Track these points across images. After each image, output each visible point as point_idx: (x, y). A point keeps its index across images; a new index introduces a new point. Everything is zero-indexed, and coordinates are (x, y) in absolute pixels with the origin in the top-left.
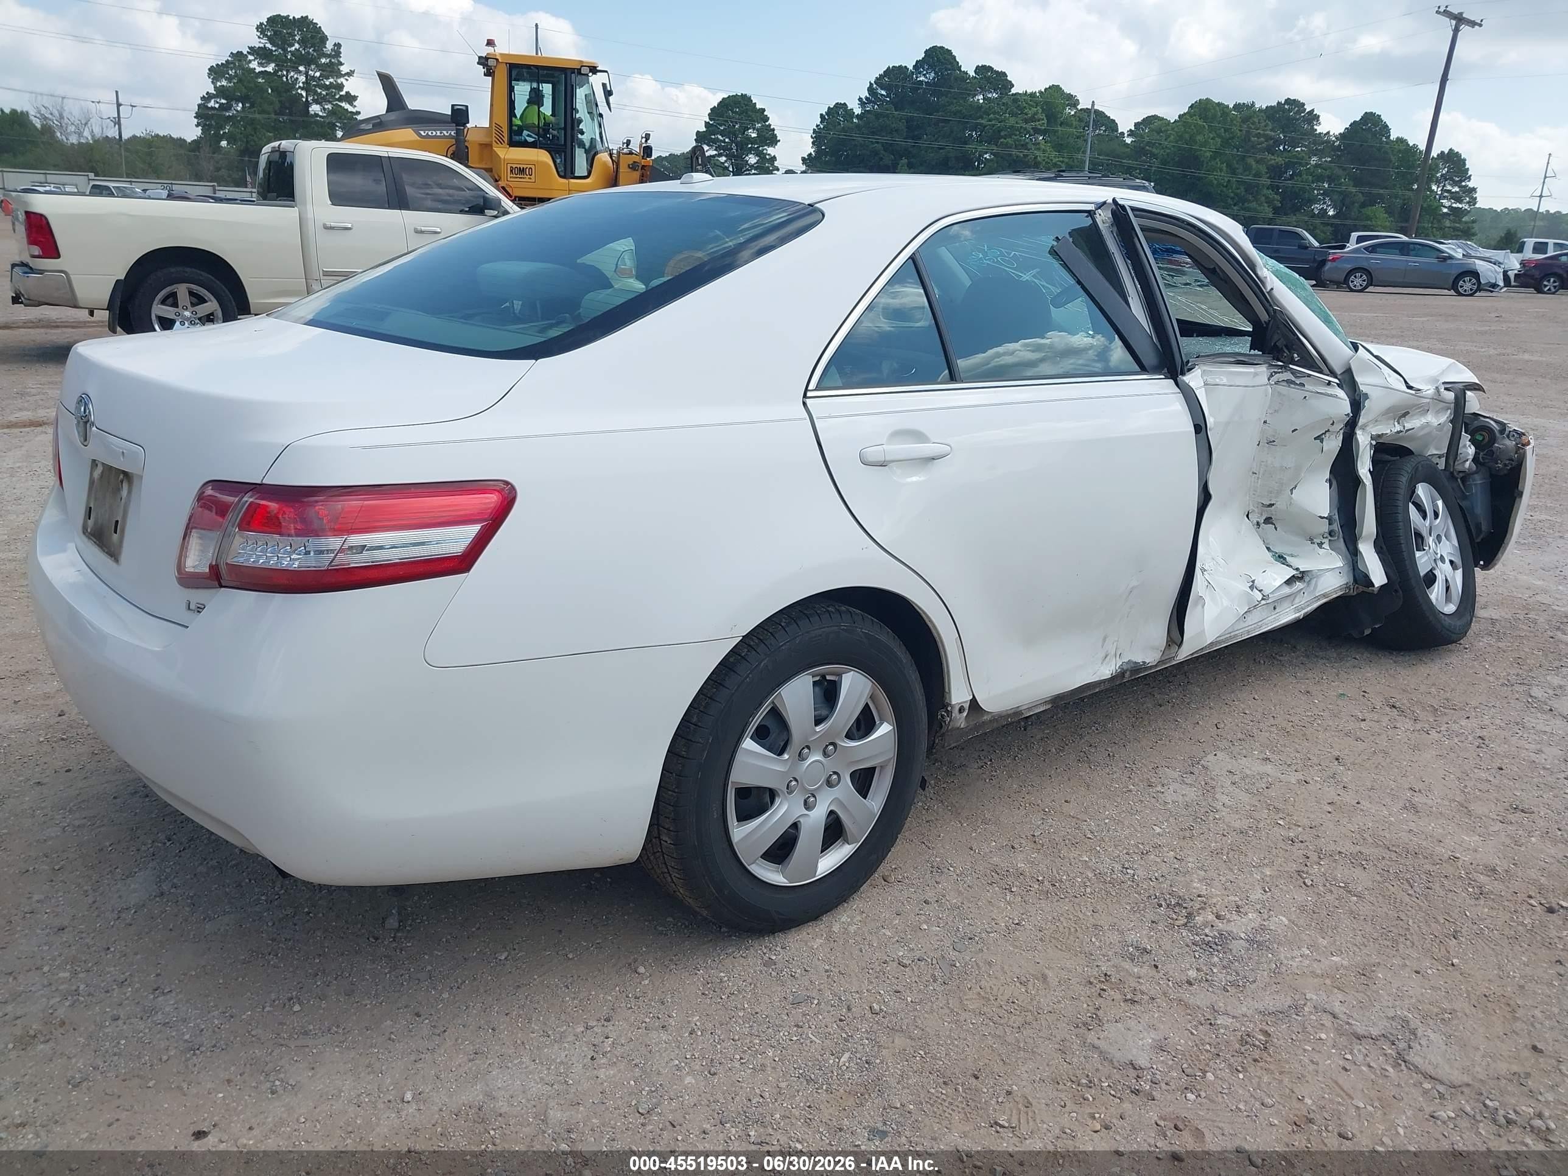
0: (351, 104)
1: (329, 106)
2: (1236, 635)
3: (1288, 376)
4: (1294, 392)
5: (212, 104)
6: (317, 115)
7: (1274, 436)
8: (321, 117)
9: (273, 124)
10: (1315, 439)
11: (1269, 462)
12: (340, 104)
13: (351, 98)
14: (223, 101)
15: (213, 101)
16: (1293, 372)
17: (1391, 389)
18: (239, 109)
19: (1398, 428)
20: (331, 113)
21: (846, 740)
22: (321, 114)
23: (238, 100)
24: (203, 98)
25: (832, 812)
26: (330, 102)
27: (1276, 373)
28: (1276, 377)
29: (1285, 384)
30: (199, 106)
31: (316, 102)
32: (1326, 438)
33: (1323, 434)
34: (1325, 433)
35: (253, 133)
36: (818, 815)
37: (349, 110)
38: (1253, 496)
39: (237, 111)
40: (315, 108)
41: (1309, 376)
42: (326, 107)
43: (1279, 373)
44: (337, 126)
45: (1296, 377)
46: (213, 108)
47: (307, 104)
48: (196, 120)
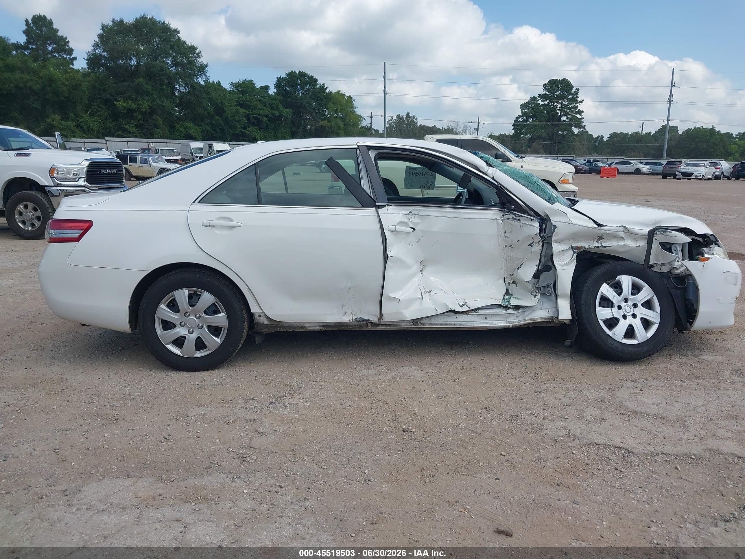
0: (580, 115)
1: (570, 117)
2: (451, 324)
3: (512, 216)
4: (516, 223)
5: (520, 120)
6: (564, 121)
7: (512, 243)
8: (566, 121)
9: (544, 126)
10: (529, 245)
11: (512, 255)
12: (575, 115)
13: (580, 112)
14: (525, 118)
15: (520, 119)
16: (514, 214)
17: (573, 224)
18: (531, 121)
19: (596, 245)
20: (571, 119)
21: (204, 314)
22: (566, 120)
23: (531, 117)
24: (517, 118)
25: (199, 337)
26: (570, 115)
27: (506, 214)
28: (506, 217)
29: (512, 220)
30: (514, 121)
31: (564, 115)
32: (534, 245)
33: (532, 243)
34: (533, 243)
35: (535, 131)
36: (193, 337)
37: (579, 117)
38: (507, 271)
39: (530, 122)
40: (564, 118)
41: (522, 216)
42: (569, 117)
43: (507, 214)
44: (572, 125)
45: (516, 216)
46: (520, 121)
47: (561, 116)
48: (513, 127)
